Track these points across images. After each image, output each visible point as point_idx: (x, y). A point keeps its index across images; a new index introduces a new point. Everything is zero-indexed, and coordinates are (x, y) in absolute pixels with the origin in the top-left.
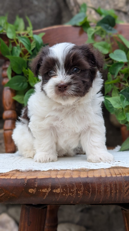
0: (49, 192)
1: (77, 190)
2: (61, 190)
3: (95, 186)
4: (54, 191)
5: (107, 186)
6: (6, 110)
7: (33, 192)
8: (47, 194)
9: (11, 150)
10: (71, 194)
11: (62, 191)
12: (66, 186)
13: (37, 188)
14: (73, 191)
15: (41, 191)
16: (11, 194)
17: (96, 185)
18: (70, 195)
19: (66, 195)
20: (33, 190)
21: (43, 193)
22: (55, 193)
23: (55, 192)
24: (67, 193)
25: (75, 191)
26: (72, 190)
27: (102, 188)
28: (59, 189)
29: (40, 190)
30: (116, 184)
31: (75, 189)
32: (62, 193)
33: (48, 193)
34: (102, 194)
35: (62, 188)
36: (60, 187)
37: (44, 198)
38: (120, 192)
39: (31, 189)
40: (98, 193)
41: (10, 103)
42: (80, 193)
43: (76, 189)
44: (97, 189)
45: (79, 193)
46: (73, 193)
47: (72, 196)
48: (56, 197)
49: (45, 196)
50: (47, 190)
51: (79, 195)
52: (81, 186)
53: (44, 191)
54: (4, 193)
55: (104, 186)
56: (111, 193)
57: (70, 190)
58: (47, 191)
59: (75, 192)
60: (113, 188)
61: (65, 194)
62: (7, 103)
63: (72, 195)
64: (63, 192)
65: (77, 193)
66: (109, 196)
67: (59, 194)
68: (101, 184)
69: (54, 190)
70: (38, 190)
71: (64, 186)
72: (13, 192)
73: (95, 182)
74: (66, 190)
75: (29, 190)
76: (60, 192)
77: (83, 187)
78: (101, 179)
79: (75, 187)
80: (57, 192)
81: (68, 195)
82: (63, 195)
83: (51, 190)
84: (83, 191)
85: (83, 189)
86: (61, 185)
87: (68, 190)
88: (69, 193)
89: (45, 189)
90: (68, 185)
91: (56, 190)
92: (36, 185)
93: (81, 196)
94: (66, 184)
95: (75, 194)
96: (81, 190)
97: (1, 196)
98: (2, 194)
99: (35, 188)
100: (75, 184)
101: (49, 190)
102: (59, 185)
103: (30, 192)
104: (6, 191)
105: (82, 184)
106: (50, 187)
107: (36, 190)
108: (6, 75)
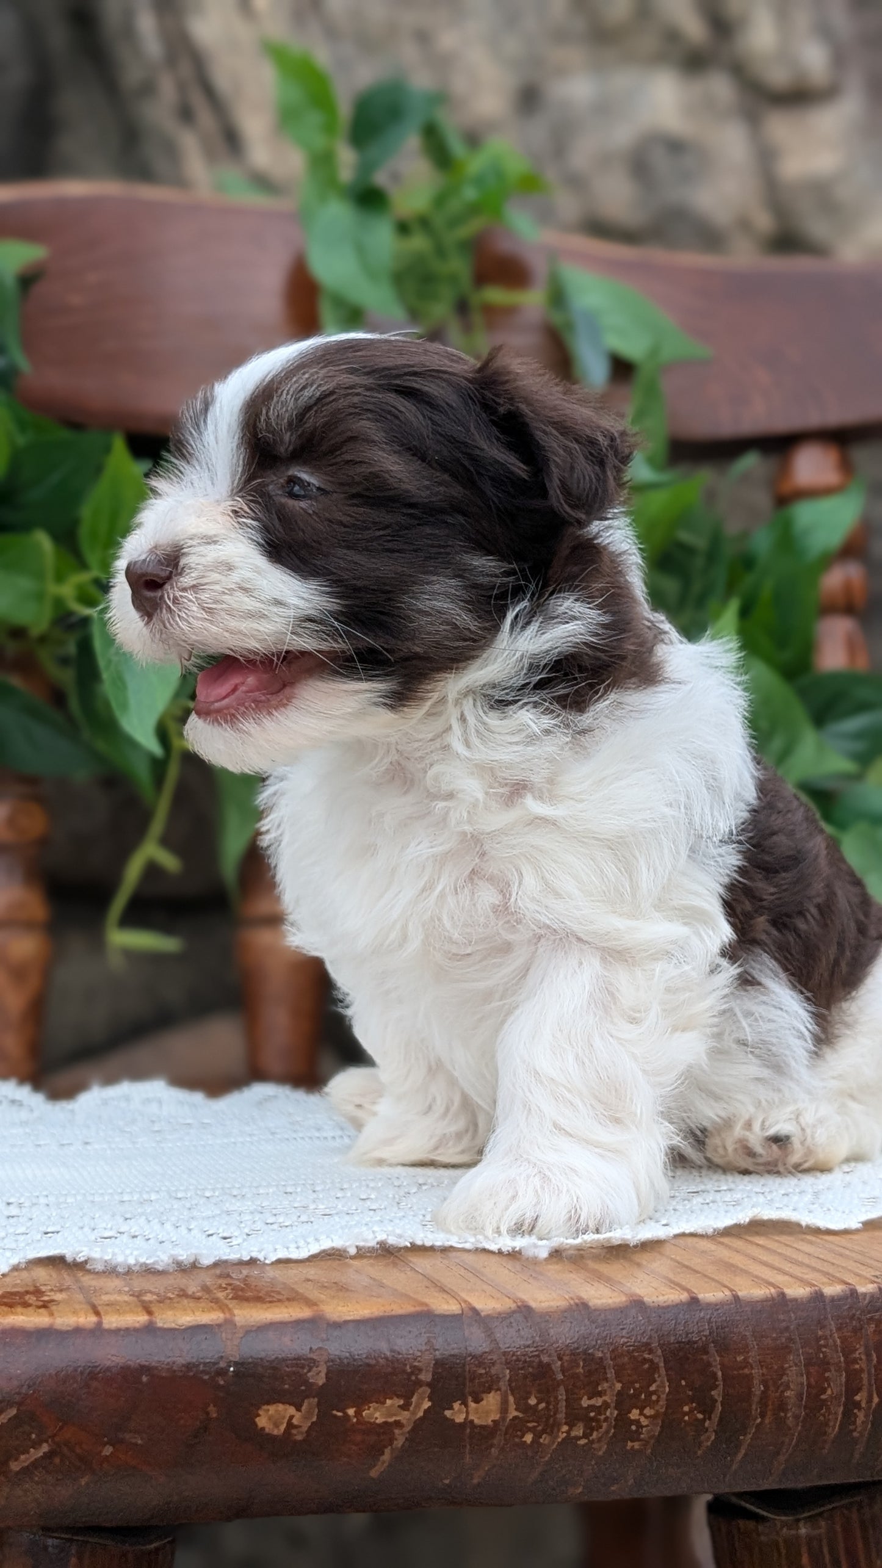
0: (418, 1425)
1: (623, 1402)
2: (504, 1403)
3: (746, 1364)
4: (457, 1414)
5: (825, 1364)
7: (290, 1425)
8: (399, 1442)
10: (578, 1431)
11: (513, 1413)
12: (544, 1370)
13: (320, 1392)
14: (591, 1408)
15: (358, 1414)
16: (108, 1450)
17: (753, 1356)
18: (568, 1437)
19: (545, 1439)
20: (292, 1410)
21: (371, 1428)
22: (462, 1426)
23: (460, 1419)
24: (551, 1428)
25: (606, 1405)
26: (585, 1402)
27: (795, 1378)
28: (492, 1400)
29: (351, 1412)
31: (611, 1390)
32: (518, 1426)
33: (408, 1429)
34: (790, 1422)
35: (520, 1389)
36: (503, 1385)
37: (374, 1473)
39: (272, 1409)
40: (763, 1415)
42: (644, 1421)
43: (619, 1393)
44: (758, 1389)
45: (637, 1423)
46: (591, 1425)
47: (583, 1442)
48: (467, 1459)
49: (387, 1456)
50: (405, 1407)
51: (635, 1437)
52: (654, 1368)
53: (376, 1414)
54: (45, 1448)
55: (808, 1364)
56: (851, 1406)
57: (572, 1402)
58: (404, 1416)
59: (612, 1413)
60: (865, 1376)
61: (532, 1430)
63: (585, 1436)
64: (523, 1422)
65: (622, 1421)
66: (833, 1430)
67: (485, 1435)
68: (782, 1351)
69: (456, 1405)
70: (335, 1412)
71: (531, 1370)
72: (127, 1436)
73: (744, 1338)
74: (543, 1405)
75: (261, 1412)
76: (503, 1418)
77: (667, 1375)
78: (781, 1317)
79: (606, 1380)
80: (477, 1421)
81: (560, 1440)
82: (517, 1440)
83: (429, 1408)
84: (662, 1403)
85: (667, 1389)
86: (507, 1363)
87: (556, 1398)
88: (566, 1424)
89: (389, 1402)
90: (559, 1363)
91: (472, 1405)
92: (319, 1369)
93: (646, 1443)
94: (545, 1359)
95: (607, 1432)
96: (654, 1402)
97: (18, 1473)
98: (32, 1450)
99: (307, 1397)
100: (608, 1355)
101: (418, 1406)
102: (493, 1364)
103: (263, 1429)
104: (61, 1428)
105: (659, 1352)
106: (429, 1385)
107: (316, 1410)
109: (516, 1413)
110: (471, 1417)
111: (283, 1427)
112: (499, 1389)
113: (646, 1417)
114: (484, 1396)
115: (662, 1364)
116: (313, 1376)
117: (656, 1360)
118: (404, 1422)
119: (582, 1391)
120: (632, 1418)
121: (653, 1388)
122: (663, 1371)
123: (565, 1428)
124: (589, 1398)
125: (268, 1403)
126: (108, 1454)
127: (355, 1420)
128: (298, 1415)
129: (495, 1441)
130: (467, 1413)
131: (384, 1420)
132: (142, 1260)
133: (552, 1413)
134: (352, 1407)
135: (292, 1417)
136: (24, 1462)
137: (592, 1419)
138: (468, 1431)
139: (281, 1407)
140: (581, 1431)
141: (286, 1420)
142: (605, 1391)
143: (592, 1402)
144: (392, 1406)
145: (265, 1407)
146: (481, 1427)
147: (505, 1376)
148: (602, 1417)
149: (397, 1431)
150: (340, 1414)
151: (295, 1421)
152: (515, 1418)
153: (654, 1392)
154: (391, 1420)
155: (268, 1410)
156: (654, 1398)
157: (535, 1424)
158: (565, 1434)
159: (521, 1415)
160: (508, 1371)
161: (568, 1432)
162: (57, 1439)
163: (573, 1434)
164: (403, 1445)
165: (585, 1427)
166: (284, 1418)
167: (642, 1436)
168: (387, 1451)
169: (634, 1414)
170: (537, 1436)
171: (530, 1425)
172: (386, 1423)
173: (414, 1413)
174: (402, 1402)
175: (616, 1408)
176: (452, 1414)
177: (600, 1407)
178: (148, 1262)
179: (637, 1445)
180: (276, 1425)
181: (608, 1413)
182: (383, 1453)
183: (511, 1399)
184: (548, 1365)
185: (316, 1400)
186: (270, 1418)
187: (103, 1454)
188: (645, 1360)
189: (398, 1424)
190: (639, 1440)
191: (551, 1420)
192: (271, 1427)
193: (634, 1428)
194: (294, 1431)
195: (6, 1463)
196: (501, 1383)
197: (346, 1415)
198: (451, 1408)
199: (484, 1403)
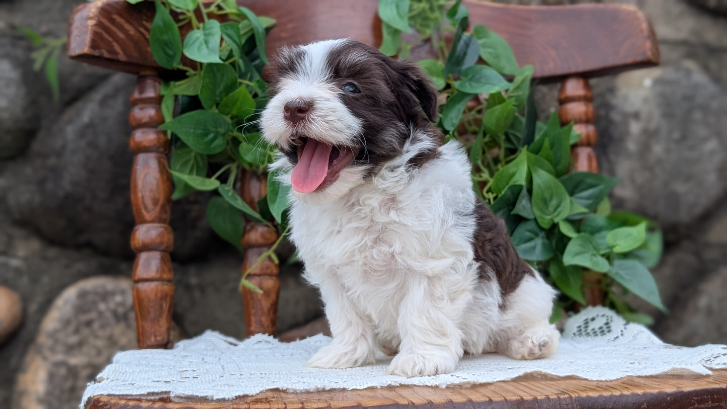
6: (144, 222)
9: (159, 338)
41: (155, 202)
62: (149, 202)
108: (146, 120)
132: (305, 388)
178: (308, 388)
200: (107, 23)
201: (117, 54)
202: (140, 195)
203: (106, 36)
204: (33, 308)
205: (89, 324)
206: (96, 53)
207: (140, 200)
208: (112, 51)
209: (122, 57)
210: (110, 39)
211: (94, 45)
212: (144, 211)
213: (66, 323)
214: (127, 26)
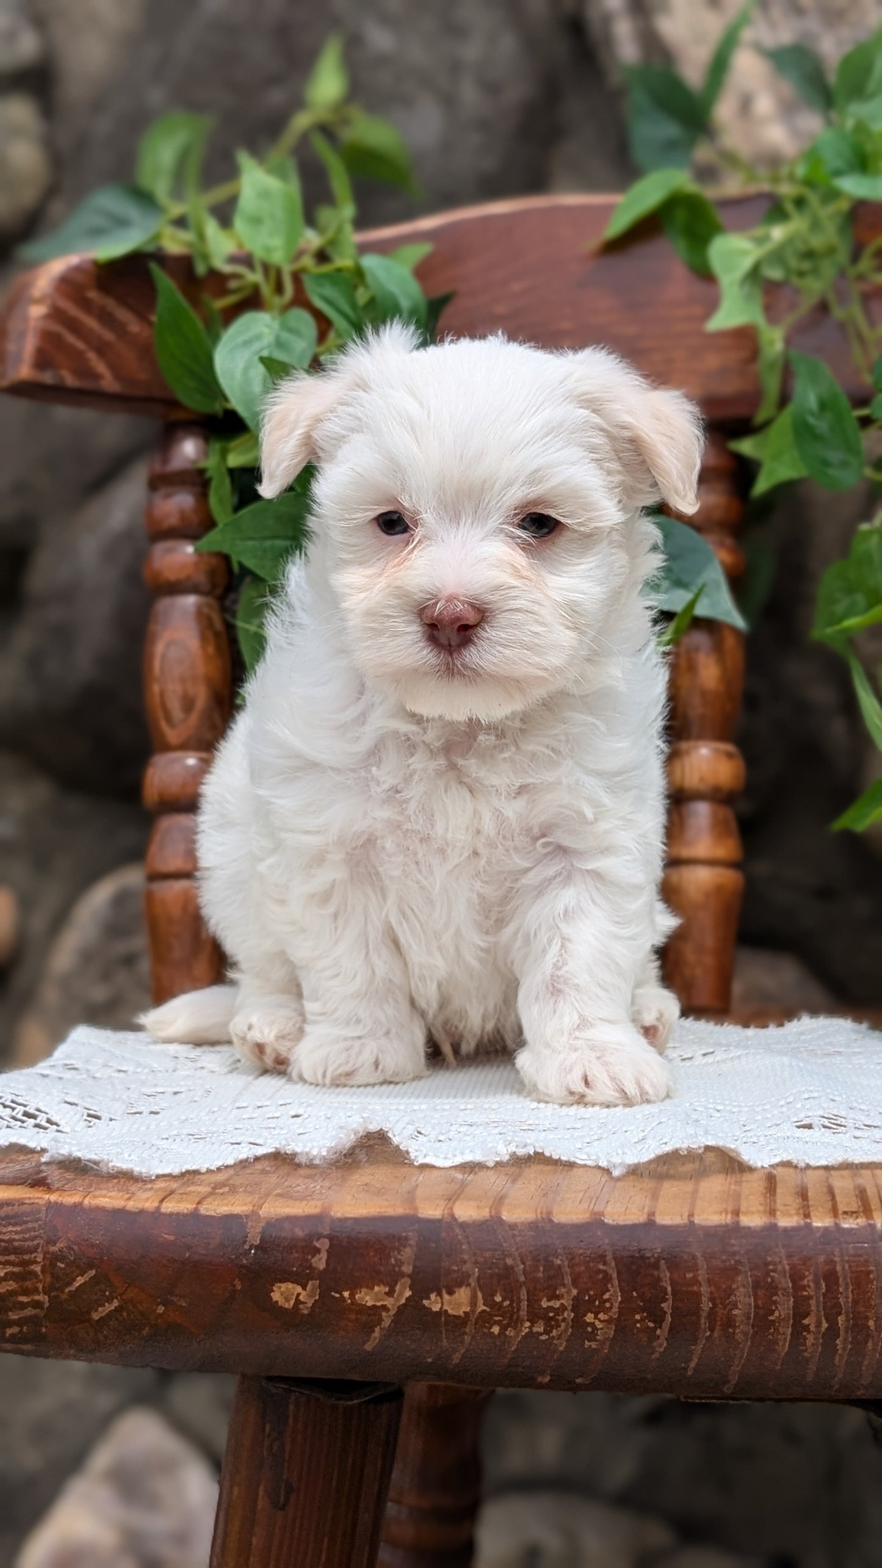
0: (401, 1310)
1: (579, 1306)
2: (474, 1297)
3: (695, 1281)
4: (434, 1303)
5: (773, 1289)
6: (167, 748)
7: (298, 1301)
8: (387, 1323)
10: (539, 1328)
11: (481, 1307)
12: (509, 1270)
13: (321, 1276)
14: (551, 1309)
15: (352, 1296)
16: (161, 1309)
17: (702, 1275)
18: (531, 1332)
19: (510, 1332)
20: (299, 1289)
21: (363, 1309)
22: (438, 1314)
23: (436, 1308)
24: (515, 1323)
25: (563, 1308)
26: (545, 1304)
27: (743, 1300)
28: (463, 1295)
29: (346, 1294)
30: (831, 1277)
31: (568, 1295)
32: (485, 1319)
33: (392, 1312)
34: (739, 1337)
35: (487, 1287)
36: (473, 1281)
37: (368, 1347)
38: (858, 1326)
39: (284, 1287)
40: (712, 1330)
42: (599, 1325)
43: (575, 1299)
44: (706, 1305)
45: (593, 1325)
46: (551, 1324)
47: (544, 1337)
48: (445, 1343)
49: (377, 1334)
50: (390, 1294)
51: (592, 1337)
52: (607, 1278)
53: (367, 1298)
54: (116, 1303)
55: (756, 1285)
56: (799, 1330)
57: (533, 1301)
58: (389, 1302)
59: (569, 1315)
60: (813, 1302)
61: (499, 1323)
62: (174, 704)
63: (546, 1332)
64: (491, 1315)
65: (578, 1323)
66: (783, 1347)
67: (458, 1323)
68: (732, 1271)
69: (433, 1296)
70: (333, 1293)
71: (496, 1270)
72: (175, 1299)
73: (694, 1258)
74: (507, 1303)
75: (275, 1288)
76: (473, 1311)
77: (619, 1286)
78: (733, 1241)
79: (564, 1285)
80: (450, 1311)
81: (523, 1334)
82: (485, 1330)
83: (410, 1296)
84: (615, 1309)
85: (620, 1299)
86: (476, 1263)
87: (519, 1298)
88: (528, 1320)
89: (376, 1288)
90: (522, 1266)
91: (446, 1297)
92: (321, 1255)
93: (603, 1342)
94: (509, 1261)
95: (566, 1330)
96: (607, 1308)
97: (98, 1321)
98: (107, 1304)
99: (312, 1279)
100: (566, 1263)
101: (401, 1294)
102: (465, 1262)
103: (277, 1302)
104: (127, 1288)
105: (613, 1264)
106: (409, 1276)
107: (318, 1290)
108: (173, 521)
109: (484, 1308)
110: (445, 1307)
111: (292, 1302)
112: (469, 1285)
113: (600, 1320)
114: (456, 1290)
115: (615, 1276)
116: (316, 1262)
117: (610, 1271)
118: (389, 1306)
119: (541, 1294)
120: (588, 1321)
121: (606, 1296)
122: (616, 1282)
123: (528, 1324)
124: (549, 1300)
125: (281, 1281)
126: (161, 1312)
127: (349, 1301)
128: (304, 1293)
129: (467, 1330)
130: (442, 1304)
131: (373, 1303)
133: (515, 1310)
134: (347, 1291)
135: (299, 1294)
136: (102, 1312)
137: (551, 1318)
138: (443, 1319)
139: (290, 1285)
140: (542, 1328)
141: (294, 1297)
142: (563, 1295)
143: (551, 1304)
144: (380, 1292)
145: (278, 1285)
146: (455, 1316)
147: (474, 1273)
148: (560, 1318)
149: (384, 1314)
150: (337, 1295)
151: (301, 1298)
152: (484, 1311)
153: (608, 1300)
154: (379, 1304)
155: (280, 1287)
156: (608, 1305)
157: (501, 1318)
158: (527, 1330)
159: (488, 1309)
160: (477, 1270)
161: (530, 1328)
162: (124, 1297)
163: (535, 1330)
164: (389, 1326)
165: (545, 1324)
166: (293, 1294)
167: (598, 1338)
168: (377, 1329)
169: (590, 1318)
170: (504, 1329)
171: (497, 1318)
172: (374, 1306)
173: (397, 1300)
174: (387, 1289)
175: (572, 1311)
176: (430, 1304)
177: (558, 1308)
179: (594, 1345)
180: (287, 1300)
181: (565, 1315)
182: (373, 1331)
183: (480, 1295)
184: (512, 1267)
185: (318, 1282)
186: (282, 1294)
187: (158, 1311)
188: (600, 1271)
189: (384, 1308)
190: (596, 1340)
191: (515, 1317)
192: (283, 1301)
193: (590, 1329)
194: (301, 1306)
195: (89, 1313)
196: (471, 1280)
197: (342, 1296)
198: (428, 1298)
199: (456, 1295)
200: (73, 310)
201: (97, 377)
202: (156, 689)
203: (70, 338)
204: (39, 923)
205: (129, 961)
206: (48, 378)
207: (157, 700)
208: (84, 371)
209: (109, 383)
210: (80, 345)
211: (42, 361)
212: (163, 725)
213: (87, 957)
214: (123, 314)
